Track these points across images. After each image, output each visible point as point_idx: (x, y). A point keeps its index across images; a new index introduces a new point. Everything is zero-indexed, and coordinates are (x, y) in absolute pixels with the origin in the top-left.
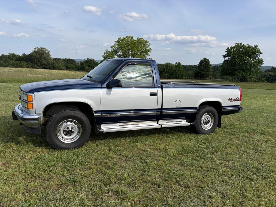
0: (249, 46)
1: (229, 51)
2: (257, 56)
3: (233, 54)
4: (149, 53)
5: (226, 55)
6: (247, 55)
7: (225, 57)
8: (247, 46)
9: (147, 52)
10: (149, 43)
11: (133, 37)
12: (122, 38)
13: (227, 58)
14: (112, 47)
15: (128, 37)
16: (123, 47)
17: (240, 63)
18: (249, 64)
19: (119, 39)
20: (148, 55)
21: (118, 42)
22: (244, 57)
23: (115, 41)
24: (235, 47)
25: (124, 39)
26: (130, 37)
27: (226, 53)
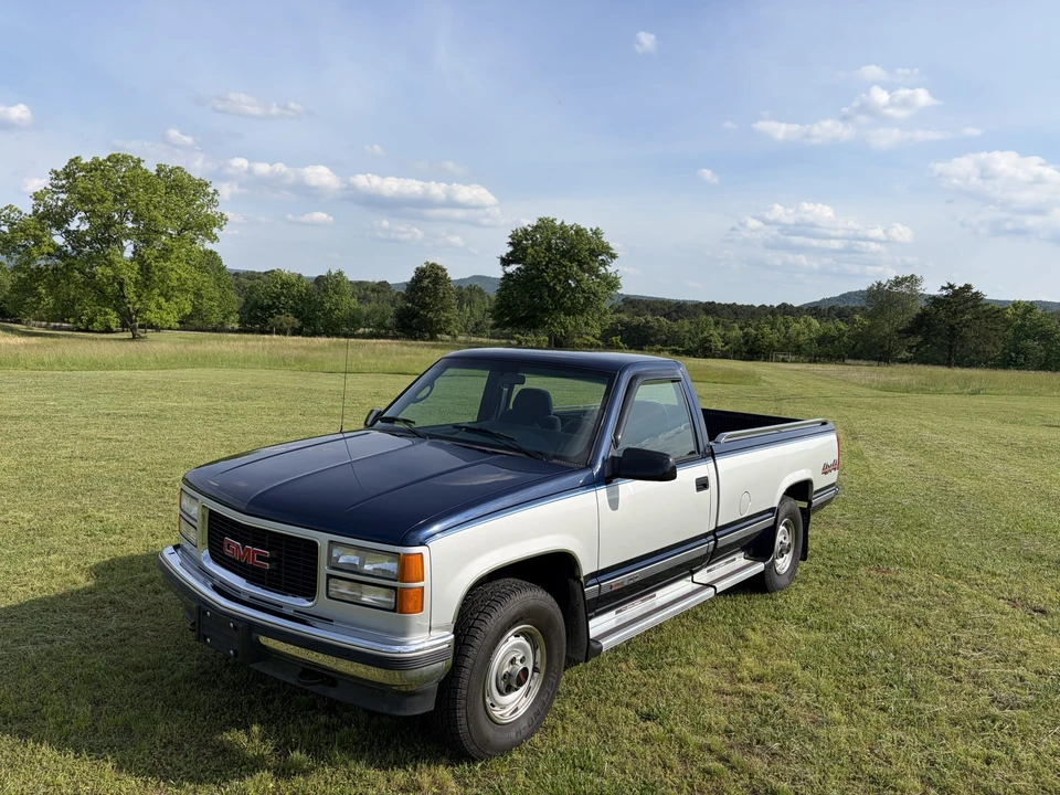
0: (579, 232)
1: (520, 242)
2: (603, 263)
3: (533, 256)
4: (215, 230)
5: (508, 255)
6: (575, 260)
7: (505, 262)
8: (572, 228)
9: (206, 226)
10: (210, 190)
11: (139, 161)
12: (86, 159)
13: (512, 268)
14: (36, 196)
15: (116, 160)
16: (94, 198)
17: (555, 285)
18: (584, 291)
19: (74, 161)
20: (214, 239)
21: (68, 174)
22: (565, 266)
23: (55, 172)
24: (536, 228)
25: (96, 166)
26: (125, 158)
27: (510, 249)
